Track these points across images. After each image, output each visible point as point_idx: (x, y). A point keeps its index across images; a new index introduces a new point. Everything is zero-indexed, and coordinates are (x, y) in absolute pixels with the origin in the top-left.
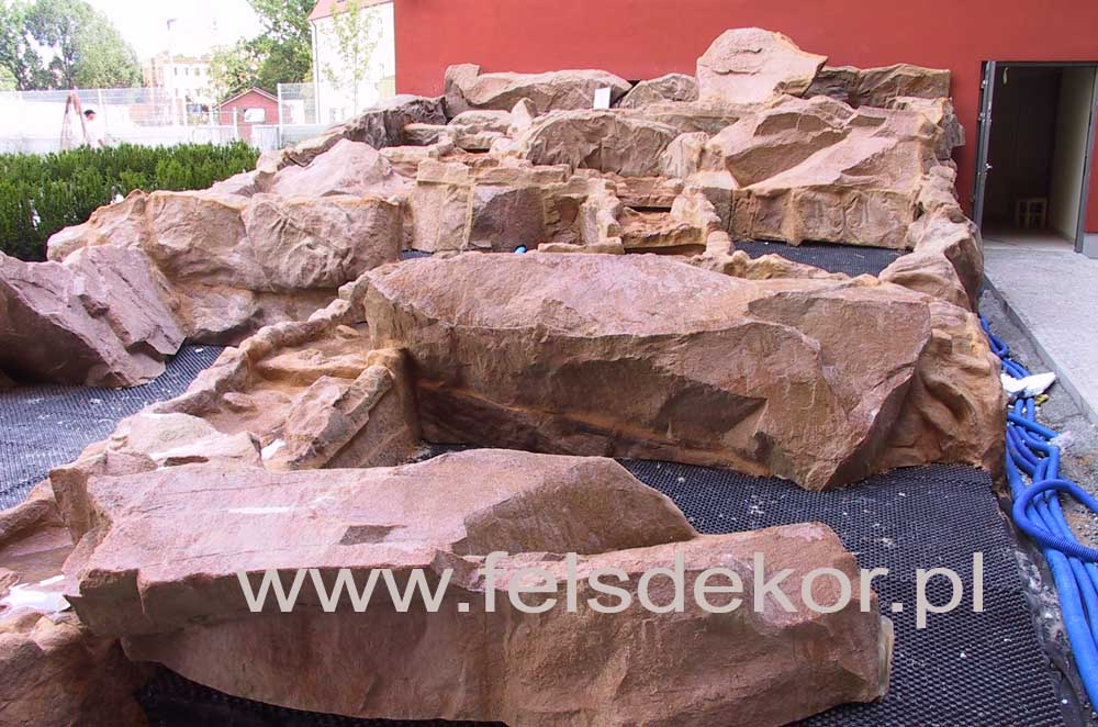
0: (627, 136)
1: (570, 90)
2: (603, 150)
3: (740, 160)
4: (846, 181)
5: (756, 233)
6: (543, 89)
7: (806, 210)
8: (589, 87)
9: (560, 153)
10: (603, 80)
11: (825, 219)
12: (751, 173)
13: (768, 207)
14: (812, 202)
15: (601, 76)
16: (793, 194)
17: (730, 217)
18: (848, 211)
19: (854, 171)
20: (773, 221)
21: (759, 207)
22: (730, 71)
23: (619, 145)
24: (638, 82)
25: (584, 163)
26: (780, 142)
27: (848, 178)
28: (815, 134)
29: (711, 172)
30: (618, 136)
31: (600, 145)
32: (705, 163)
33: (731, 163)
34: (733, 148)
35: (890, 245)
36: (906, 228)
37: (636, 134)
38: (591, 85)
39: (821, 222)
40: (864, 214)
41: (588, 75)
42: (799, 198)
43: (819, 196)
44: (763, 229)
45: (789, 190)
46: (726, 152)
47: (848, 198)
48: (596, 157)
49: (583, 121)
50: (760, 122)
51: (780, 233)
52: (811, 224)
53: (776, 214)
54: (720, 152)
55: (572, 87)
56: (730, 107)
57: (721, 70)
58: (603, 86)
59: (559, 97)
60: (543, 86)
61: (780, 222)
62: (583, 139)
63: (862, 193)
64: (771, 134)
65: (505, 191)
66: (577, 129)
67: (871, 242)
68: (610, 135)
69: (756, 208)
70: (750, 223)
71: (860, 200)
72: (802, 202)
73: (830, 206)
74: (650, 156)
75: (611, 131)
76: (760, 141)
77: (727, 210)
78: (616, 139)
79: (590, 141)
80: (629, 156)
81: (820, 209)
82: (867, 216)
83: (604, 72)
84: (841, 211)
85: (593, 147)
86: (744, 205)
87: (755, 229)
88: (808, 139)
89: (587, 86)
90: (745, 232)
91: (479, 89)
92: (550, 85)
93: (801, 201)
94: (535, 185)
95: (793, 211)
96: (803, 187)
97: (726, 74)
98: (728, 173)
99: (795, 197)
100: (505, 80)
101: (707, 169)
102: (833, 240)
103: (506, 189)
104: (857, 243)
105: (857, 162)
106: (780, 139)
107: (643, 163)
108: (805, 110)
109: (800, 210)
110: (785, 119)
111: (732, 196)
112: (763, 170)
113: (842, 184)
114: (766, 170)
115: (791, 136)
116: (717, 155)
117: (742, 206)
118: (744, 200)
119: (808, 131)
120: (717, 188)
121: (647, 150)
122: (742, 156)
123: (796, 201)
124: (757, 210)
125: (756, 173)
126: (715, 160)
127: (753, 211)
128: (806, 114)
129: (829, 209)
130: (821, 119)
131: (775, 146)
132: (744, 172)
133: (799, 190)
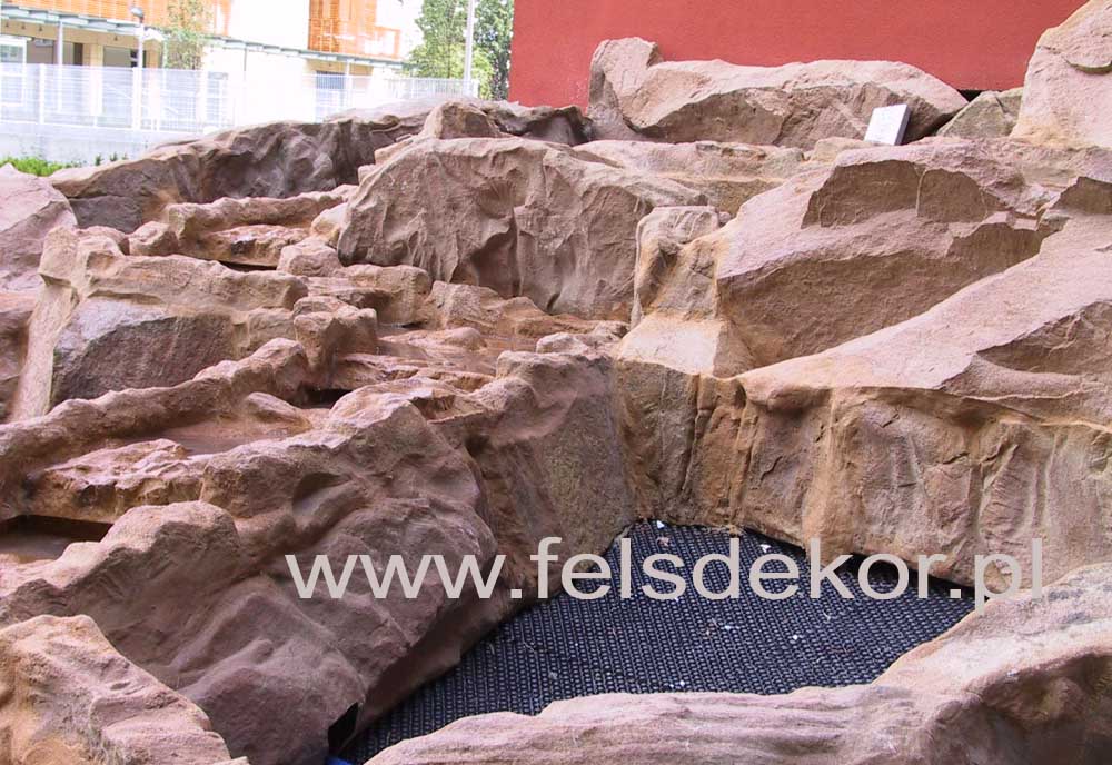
0: (568, 205)
1: (823, 107)
2: (520, 239)
4: (986, 384)
5: (747, 510)
6: (765, 101)
7: (866, 462)
8: (863, 101)
9: (414, 236)
10: (898, 87)
11: (917, 498)
12: (785, 332)
13: (782, 436)
14: (883, 438)
15: (896, 76)
16: (835, 407)
17: (688, 454)
18: (985, 483)
19: (1022, 353)
21: (760, 436)
23: (549, 229)
24: (978, 93)
25: (470, 269)
26: (862, 249)
27: (1000, 376)
28: (963, 229)
29: (676, 320)
30: (548, 202)
31: (512, 224)
32: (669, 292)
33: (733, 296)
37: (591, 199)
38: (870, 97)
39: (907, 505)
40: (1032, 499)
41: (866, 72)
42: (845, 421)
43: (906, 424)
44: (765, 502)
45: (825, 394)
46: (726, 267)
47: (989, 440)
48: (503, 256)
49: (469, 159)
50: (816, 184)
52: (876, 506)
53: (798, 462)
54: (711, 265)
55: (829, 99)
58: (893, 100)
59: (798, 122)
60: (767, 95)
61: (801, 489)
62: (468, 205)
63: (1033, 428)
64: (846, 222)
65: (147, 317)
66: (457, 179)
68: (528, 203)
69: (752, 438)
70: (738, 479)
71: (1022, 450)
72: (855, 437)
73: (933, 460)
75: (532, 190)
76: (816, 240)
77: (680, 433)
78: (543, 214)
79: (485, 213)
80: (573, 261)
81: (905, 465)
82: (1039, 508)
83: (907, 68)
84: (966, 480)
85: (493, 229)
86: (725, 427)
87: (749, 500)
88: (943, 245)
89: (861, 99)
90: (724, 503)
91: (646, 95)
92: (780, 92)
93: (853, 431)
94: (221, 309)
95: (831, 462)
96: (864, 390)
97: (1101, 72)
98: (716, 327)
100: (694, 76)
101: (668, 310)
103: (150, 313)
105: (1033, 327)
106: (866, 237)
107: (601, 281)
108: (937, 156)
109: (848, 459)
110: (883, 180)
111: (696, 395)
112: (818, 329)
113: (973, 393)
114: (826, 329)
115: (897, 232)
116: (705, 275)
117: (722, 426)
118: (727, 410)
119: (946, 221)
120: (658, 366)
121: (617, 247)
122: (758, 280)
123: (840, 430)
124: (755, 445)
125: (798, 335)
126: (693, 288)
127: (747, 446)
128: (936, 168)
129: (931, 469)
130: (981, 183)
131: (848, 258)
132: (765, 326)
133: (850, 398)
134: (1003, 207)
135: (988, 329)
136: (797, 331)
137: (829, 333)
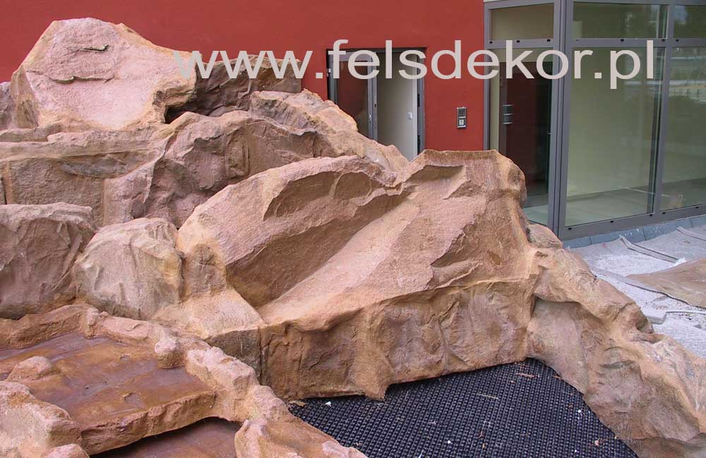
3: (251, 266)
4: (441, 279)
5: (304, 389)
7: (387, 339)
11: (417, 345)
12: (266, 283)
13: (322, 343)
14: (397, 323)
16: (368, 317)
17: (261, 376)
18: (445, 324)
19: (446, 258)
20: (334, 364)
21: (306, 347)
22: (76, 79)
26: (310, 225)
27: (441, 273)
29: (206, 298)
32: (192, 283)
33: (235, 274)
34: (235, 248)
35: (506, 360)
36: (524, 330)
39: (411, 350)
40: (468, 323)
42: (378, 322)
43: (405, 311)
44: (318, 380)
45: (359, 311)
46: (224, 257)
47: (444, 305)
51: (349, 382)
53: (338, 353)
54: (212, 257)
56: (113, 138)
57: (62, 78)
61: (347, 365)
63: (462, 292)
67: (484, 363)
69: (303, 350)
71: (463, 304)
72: (382, 328)
73: (422, 323)
74: (54, 269)
76: (277, 227)
81: (409, 331)
82: (472, 326)
84: (437, 327)
88: (351, 211)
93: (381, 325)
95: (369, 345)
97: (71, 82)
98: (234, 292)
99: (372, 322)
101: (198, 293)
102: (433, 374)
104: (465, 368)
105: (449, 245)
106: (309, 217)
107: (43, 284)
108: (346, 166)
109: (380, 341)
110: (314, 184)
111: (261, 339)
112: (286, 274)
113: (438, 285)
114: (290, 273)
115: (326, 210)
116: (209, 264)
117: (277, 352)
118: (280, 340)
119: (348, 199)
120: (234, 332)
121: (48, 259)
122: (252, 259)
123: (375, 328)
124: (304, 354)
125: (275, 282)
126: (207, 275)
127: (298, 355)
128: (347, 172)
129: (423, 328)
130: (369, 176)
131: (303, 231)
132: (255, 283)
133: (377, 309)
134: (381, 186)
135: (424, 251)
136: (275, 279)
137: (292, 274)
